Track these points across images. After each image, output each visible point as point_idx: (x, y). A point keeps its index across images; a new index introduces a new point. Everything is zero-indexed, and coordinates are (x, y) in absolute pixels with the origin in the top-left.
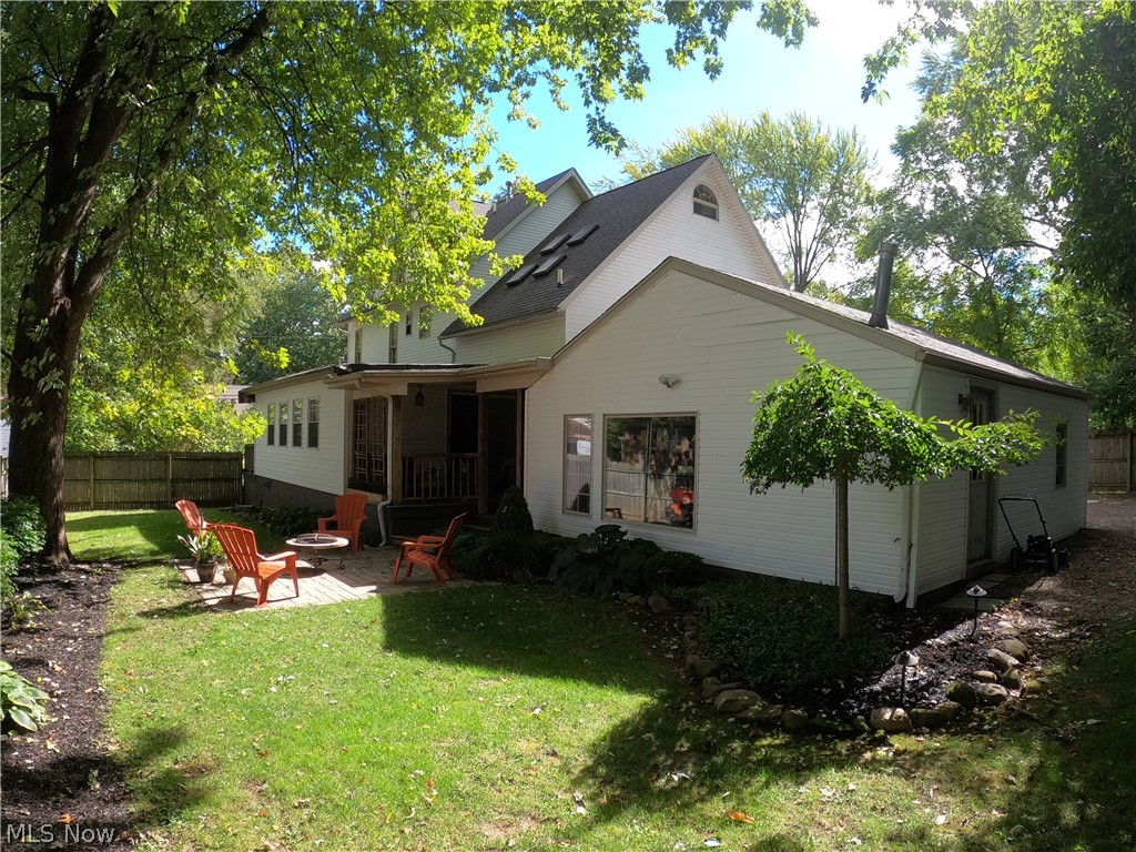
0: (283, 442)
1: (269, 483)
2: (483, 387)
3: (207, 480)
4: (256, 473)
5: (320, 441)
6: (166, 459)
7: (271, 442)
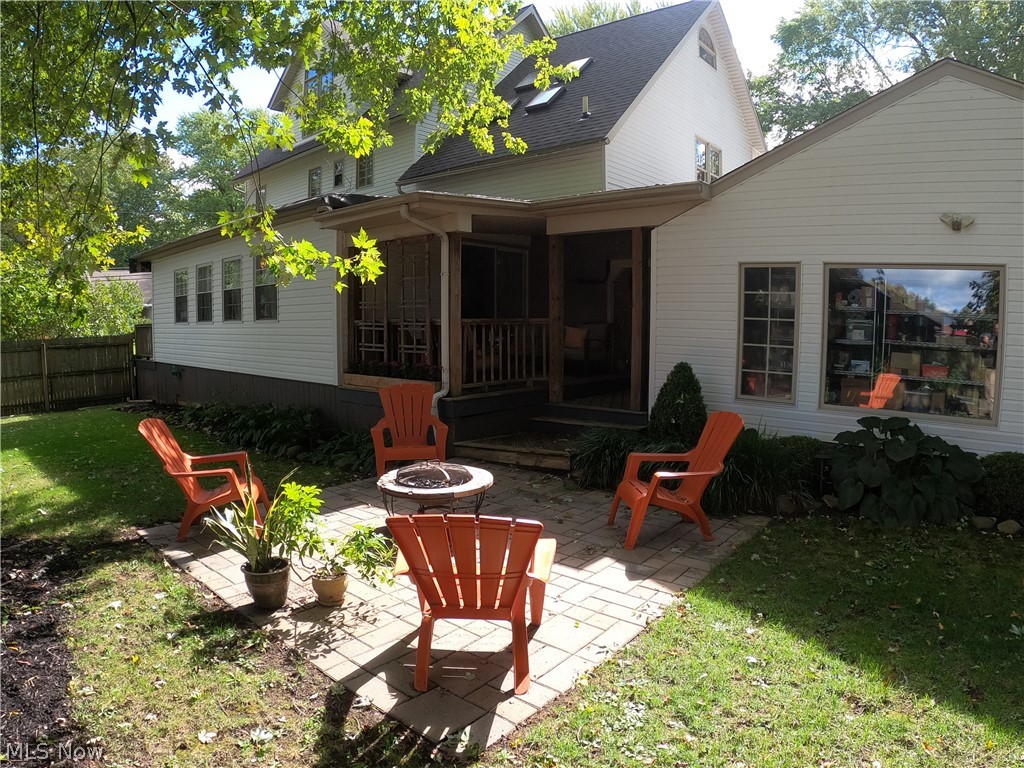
0: (204, 315)
1: (180, 371)
2: (555, 228)
3: (90, 373)
4: (158, 360)
5: (280, 310)
6: (40, 350)
7: (181, 316)
